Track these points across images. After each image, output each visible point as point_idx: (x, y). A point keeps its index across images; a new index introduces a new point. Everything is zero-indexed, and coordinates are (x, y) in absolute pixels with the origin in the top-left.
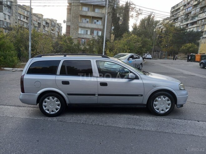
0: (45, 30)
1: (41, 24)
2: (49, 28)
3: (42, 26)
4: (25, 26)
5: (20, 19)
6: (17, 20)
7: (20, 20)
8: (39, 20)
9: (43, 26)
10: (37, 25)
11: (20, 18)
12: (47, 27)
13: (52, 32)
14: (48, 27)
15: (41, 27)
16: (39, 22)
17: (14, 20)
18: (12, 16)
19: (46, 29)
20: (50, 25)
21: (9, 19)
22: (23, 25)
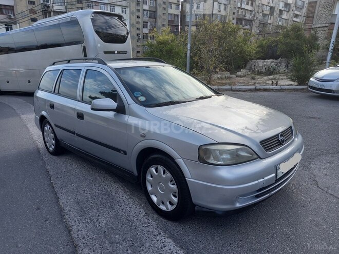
0: (281, 18)
1: (276, 9)
2: (291, 13)
3: (276, 12)
4: (248, 16)
5: (241, 6)
6: (237, 8)
7: (240, 8)
8: (273, 3)
9: (278, 12)
10: (267, 12)
11: (241, 4)
12: (286, 13)
13: (295, 19)
14: (288, 12)
15: (275, 14)
16: (272, 5)
17: (231, 10)
18: (230, 3)
19: (284, 16)
20: (293, 8)
21: (225, 9)
22: (245, 16)
